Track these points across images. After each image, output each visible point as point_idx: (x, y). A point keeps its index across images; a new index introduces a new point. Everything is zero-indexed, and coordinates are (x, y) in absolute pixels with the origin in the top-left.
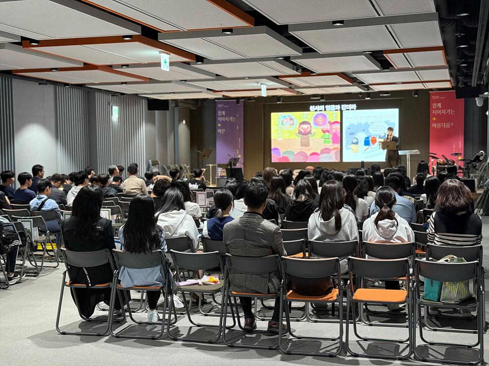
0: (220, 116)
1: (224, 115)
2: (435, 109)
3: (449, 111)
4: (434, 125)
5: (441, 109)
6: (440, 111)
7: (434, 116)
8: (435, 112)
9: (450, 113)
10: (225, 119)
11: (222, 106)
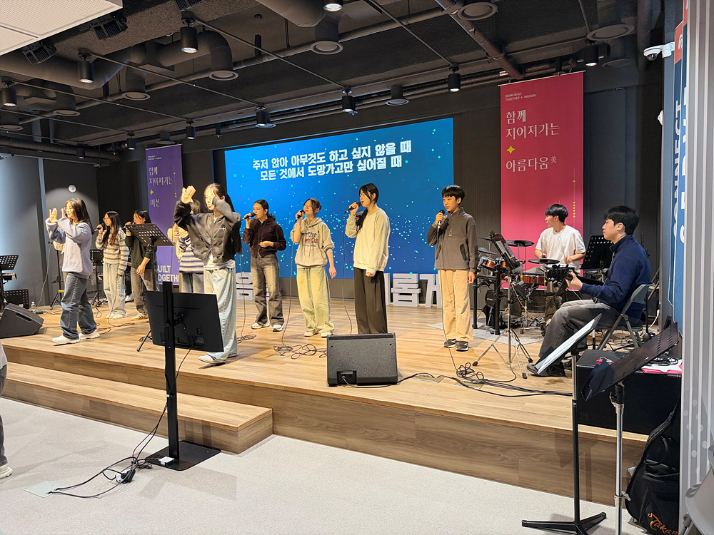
0: (152, 177)
1: (157, 173)
2: (511, 126)
3: (545, 127)
4: (510, 166)
5: (527, 124)
6: (524, 131)
7: (511, 142)
8: (512, 132)
9: (549, 132)
10: (158, 180)
11: (153, 158)
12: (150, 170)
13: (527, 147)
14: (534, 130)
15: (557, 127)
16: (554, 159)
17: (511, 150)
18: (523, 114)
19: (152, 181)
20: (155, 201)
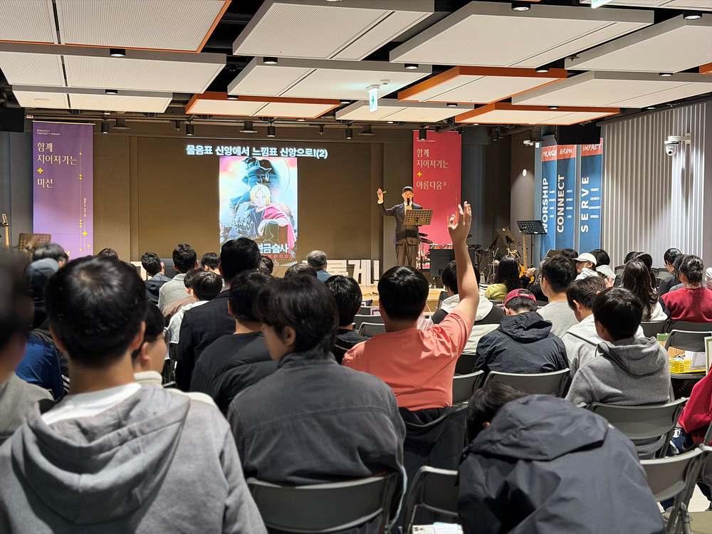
0: (41, 153)
1: (51, 151)
2: (420, 159)
3: (440, 163)
4: (419, 185)
5: (430, 159)
6: (427, 163)
7: (420, 169)
8: (420, 162)
9: (443, 166)
10: (54, 158)
11: (46, 132)
12: (40, 146)
13: (429, 174)
14: (433, 163)
15: (447, 164)
16: (445, 184)
17: (420, 174)
18: (427, 151)
19: (42, 158)
20: (46, 181)
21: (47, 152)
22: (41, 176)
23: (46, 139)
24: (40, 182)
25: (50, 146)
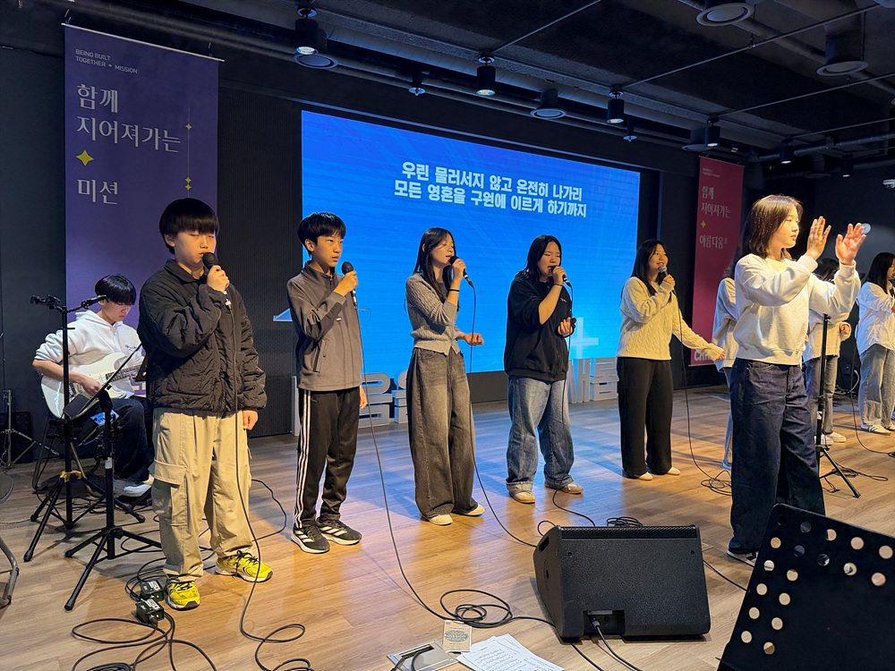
0: (88, 113)
1: (115, 109)
2: (705, 201)
3: (723, 209)
4: (703, 240)
5: (714, 202)
6: (711, 208)
7: (704, 216)
8: (704, 206)
9: (725, 214)
10: (122, 130)
11: (101, 60)
12: (85, 93)
14: (717, 209)
15: (729, 211)
16: (726, 240)
17: (703, 224)
18: (712, 190)
19: (89, 124)
20: (99, 186)
21: (104, 113)
22: (87, 172)
23: (102, 79)
24: (85, 188)
25: (112, 97)
